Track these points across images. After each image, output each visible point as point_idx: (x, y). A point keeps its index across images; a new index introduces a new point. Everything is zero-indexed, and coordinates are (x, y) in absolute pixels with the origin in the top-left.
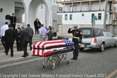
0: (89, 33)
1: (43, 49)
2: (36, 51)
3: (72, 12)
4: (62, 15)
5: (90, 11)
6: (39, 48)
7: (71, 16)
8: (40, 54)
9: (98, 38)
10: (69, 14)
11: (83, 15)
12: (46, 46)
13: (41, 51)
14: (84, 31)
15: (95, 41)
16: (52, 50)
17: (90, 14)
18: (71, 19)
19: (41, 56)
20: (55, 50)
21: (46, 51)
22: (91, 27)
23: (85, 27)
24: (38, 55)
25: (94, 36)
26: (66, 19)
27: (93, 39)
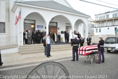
0: (114, 41)
1: (85, 51)
2: (81, 52)
3: (101, 27)
4: (93, 30)
5: (113, 26)
6: (82, 50)
7: (100, 29)
8: (83, 54)
10: (98, 29)
11: (108, 29)
12: (87, 49)
14: (110, 39)
16: (91, 51)
17: (114, 27)
18: (100, 31)
19: (84, 55)
21: (87, 52)
22: (114, 36)
23: (110, 36)
24: (82, 54)
26: (97, 32)
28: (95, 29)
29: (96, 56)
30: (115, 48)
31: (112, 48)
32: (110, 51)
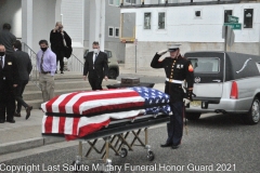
0: (215, 69)
1: (76, 115)
2: (56, 121)
3: (166, 5)
4: (134, 14)
6: (62, 114)
7: (162, 16)
8: (68, 130)
9: (242, 83)
10: (155, 12)
11: (198, 14)
12: (85, 106)
13: (69, 122)
14: (201, 61)
15: (234, 92)
16: (105, 117)
18: (162, 25)
19: (69, 138)
20: (111, 119)
21: (84, 121)
22: (221, 49)
23: (204, 49)
24: (61, 134)
25: (230, 77)
26: (147, 26)
27: (228, 85)
28: (140, 13)
29: (129, 139)
30: (216, 101)
31: (207, 101)
32: (199, 113)
